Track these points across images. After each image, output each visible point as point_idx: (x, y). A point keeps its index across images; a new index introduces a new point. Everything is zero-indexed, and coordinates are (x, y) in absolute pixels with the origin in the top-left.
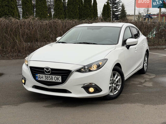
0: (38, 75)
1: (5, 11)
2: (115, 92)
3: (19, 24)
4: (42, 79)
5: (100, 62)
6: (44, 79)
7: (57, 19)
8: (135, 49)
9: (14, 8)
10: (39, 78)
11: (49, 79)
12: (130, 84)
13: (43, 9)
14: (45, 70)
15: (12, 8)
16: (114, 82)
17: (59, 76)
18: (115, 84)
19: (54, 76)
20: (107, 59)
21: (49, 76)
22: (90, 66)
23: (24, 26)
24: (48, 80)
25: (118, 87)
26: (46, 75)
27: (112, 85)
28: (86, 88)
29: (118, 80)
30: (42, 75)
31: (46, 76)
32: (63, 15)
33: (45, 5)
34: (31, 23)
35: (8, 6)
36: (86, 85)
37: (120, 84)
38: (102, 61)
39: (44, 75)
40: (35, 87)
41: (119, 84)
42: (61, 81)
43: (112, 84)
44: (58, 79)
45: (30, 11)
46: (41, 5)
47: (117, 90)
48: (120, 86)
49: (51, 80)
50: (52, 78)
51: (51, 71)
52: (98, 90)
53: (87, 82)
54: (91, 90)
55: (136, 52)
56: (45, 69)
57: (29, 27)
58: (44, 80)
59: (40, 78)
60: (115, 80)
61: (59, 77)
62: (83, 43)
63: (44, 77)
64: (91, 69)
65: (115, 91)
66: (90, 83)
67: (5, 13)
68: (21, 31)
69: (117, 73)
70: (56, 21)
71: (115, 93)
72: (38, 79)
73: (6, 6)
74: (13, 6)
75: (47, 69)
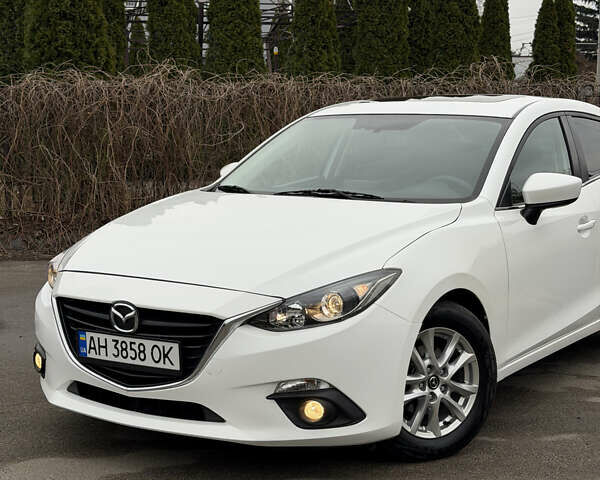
0: (89, 335)
1: (56, 40)
2: (447, 424)
3: (106, 99)
4: (102, 357)
5: (362, 283)
6: (110, 355)
7: (278, 76)
8: (582, 221)
9: (99, 27)
10: (90, 348)
11: (132, 354)
12: (558, 389)
13: (242, 26)
14: (115, 315)
15: (88, 27)
16: (437, 380)
17: (172, 345)
18: (445, 387)
19: (149, 344)
20: (399, 272)
21: (131, 343)
22: (311, 300)
23: (127, 108)
24: (129, 361)
25: (462, 401)
26: (120, 339)
27: (427, 390)
28: (291, 401)
29: (461, 370)
30: (102, 337)
31: (117, 341)
32: (334, 54)
33: (252, 7)
34: (160, 94)
35: (73, 19)
36: (290, 386)
37: (470, 386)
38: (370, 278)
39: (110, 338)
40: (76, 391)
41: (464, 386)
42: (177, 367)
43: (431, 386)
44: (166, 356)
45: (182, 39)
46: (234, 9)
47: (455, 418)
48: (472, 399)
49: (137, 362)
50: (144, 352)
51: (137, 320)
52: (342, 411)
53: (294, 374)
54: (314, 410)
55: (586, 235)
56: (113, 310)
57: (149, 112)
58: (111, 358)
59: (94, 348)
60: (445, 369)
61: (171, 348)
62: (319, 191)
63: (111, 345)
64: (318, 316)
65: (448, 419)
66: (306, 380)
67: (56, 48)
68: (111, 133)
69: (457, 336)
70: (274, 84)
71: (445, 432)
72: (89, 356)
73: (64, 16)
74: (93, 17)
75: (123, 310)
